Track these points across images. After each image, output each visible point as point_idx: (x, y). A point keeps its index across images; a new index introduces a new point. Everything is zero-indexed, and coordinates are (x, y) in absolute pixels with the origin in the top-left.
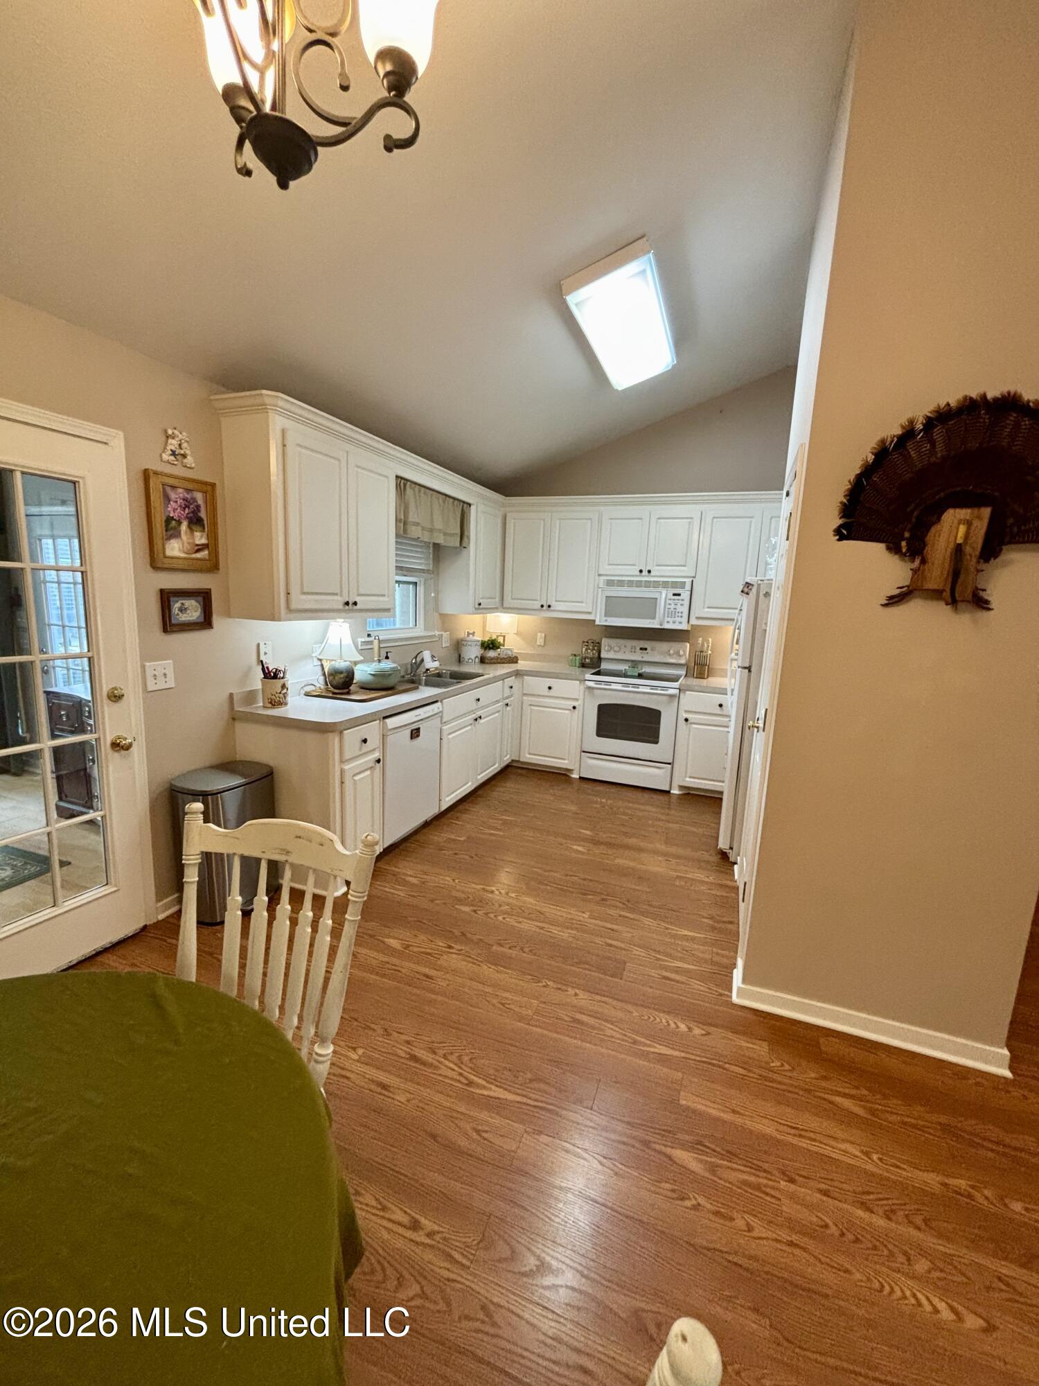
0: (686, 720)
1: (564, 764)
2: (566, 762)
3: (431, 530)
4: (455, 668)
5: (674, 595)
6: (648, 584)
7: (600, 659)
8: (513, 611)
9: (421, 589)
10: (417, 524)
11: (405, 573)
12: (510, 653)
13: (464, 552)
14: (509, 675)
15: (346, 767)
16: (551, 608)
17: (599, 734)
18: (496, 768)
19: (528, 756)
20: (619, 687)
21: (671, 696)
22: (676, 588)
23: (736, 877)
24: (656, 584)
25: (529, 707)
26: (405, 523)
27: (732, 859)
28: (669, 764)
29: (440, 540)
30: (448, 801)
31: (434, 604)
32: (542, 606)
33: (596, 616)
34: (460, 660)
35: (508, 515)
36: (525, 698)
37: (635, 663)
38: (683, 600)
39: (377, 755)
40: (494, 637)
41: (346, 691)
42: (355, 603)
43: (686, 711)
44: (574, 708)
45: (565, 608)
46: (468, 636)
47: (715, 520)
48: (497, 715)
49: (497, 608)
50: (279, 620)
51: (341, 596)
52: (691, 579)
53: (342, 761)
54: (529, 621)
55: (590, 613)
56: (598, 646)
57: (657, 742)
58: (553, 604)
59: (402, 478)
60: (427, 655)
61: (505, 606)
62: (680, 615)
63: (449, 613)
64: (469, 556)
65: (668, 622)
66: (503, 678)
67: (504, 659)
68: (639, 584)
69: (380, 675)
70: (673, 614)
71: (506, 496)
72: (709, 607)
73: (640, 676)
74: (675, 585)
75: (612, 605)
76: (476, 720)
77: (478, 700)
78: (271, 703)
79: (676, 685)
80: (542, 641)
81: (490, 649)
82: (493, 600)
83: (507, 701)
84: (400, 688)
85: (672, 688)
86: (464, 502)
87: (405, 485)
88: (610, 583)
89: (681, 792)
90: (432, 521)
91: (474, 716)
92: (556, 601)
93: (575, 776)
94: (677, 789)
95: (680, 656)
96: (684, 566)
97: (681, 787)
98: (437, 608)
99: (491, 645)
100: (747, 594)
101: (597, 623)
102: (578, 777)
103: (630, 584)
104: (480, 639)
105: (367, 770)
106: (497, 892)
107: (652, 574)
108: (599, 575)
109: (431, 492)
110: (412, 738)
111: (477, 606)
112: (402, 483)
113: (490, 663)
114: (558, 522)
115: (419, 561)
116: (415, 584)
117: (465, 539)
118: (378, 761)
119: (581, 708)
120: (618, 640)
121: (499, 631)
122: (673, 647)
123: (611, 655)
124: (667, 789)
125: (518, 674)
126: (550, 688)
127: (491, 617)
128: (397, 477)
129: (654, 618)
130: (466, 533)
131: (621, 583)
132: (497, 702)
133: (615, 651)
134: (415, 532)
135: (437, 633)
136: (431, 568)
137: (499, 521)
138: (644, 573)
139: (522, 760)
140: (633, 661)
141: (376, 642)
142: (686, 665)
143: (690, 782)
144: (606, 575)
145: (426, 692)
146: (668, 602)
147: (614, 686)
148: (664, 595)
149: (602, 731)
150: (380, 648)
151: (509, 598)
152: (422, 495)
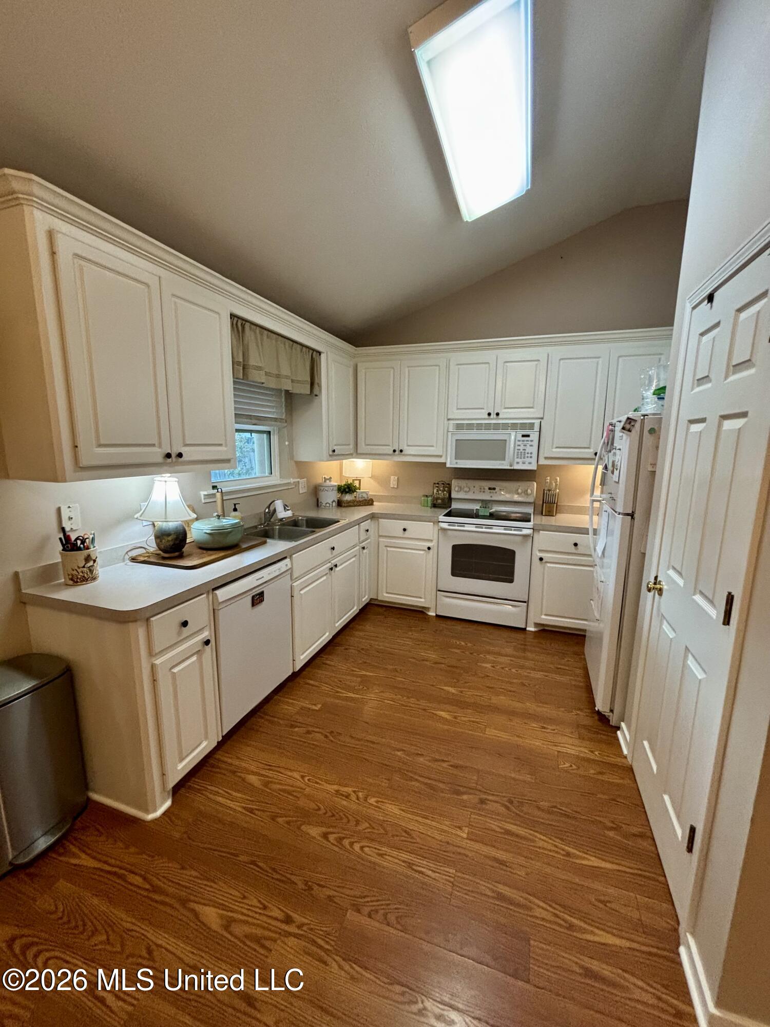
0: (541, 559)
1: (420, 602)
2: (422, 600)
3: (278, 376)
4: (312, 514)
5: (523, 436)
6: (496, 427)
7: (450, 499)
8: (368, 456)
9: (275, 439)
10: (259, 368)
11: (254, 421)
12: (365, 495)
13: (316, 400)
14: (364, 519)
15: (158, 662)
16: (403, 453)
17: (454, 573)
18: (355, 610)
19: (385, 594)
20: (473, 528)
21: (526, 536)
22: (525, 429)
23: (625, 752)
24: (505, 426)
25: (385, 548)
26: (244, 368)
27: (613, 722)
28: (525, 602)
29: (288, 386)
30: (303, 658)
31: (289, 452)
32: (394, 451)
33: (446, 458)
34: (318, 504)
35: (359, 365)
36: (381, 539)
37: (485, 503)
38: (532, 441)
39: (205, 635)
40: (350, 481)
41: (177, 554)
42: (180, 455)
43: (540, 551)
44: (429, 548)
45: (415, 453)
46: (325, 481)
47: (562, 361)
48: (354, 559)
49: (351, 454)
50: (65, 481)
51: (160, 446)
52: (539, 421)
53: (151, 654)
54: (382, 465)
55: (441, 456)
56: (448, 487)
57: (511, 581)
58: (405, 448)
59: (239, 317)
60: (279, 505)
61: (359, 452)
62: (529, 455)
63: (303, 460)
64: (321, 403)
65: (518, 463)
66: (358, 523)
67: (360, 501)
68: (488, 427)
69: (220, 534)
70: (522, 454)
71: (357, 346)
72: (557, 447)
73: (492, 516)
74: (523, 426)
75: (461, 448)
76: (331, 569)
77: (333, 548)
78: (72, 579)
79: (530, 524)
80: (395, 483)
81: (346, 493)
82: (347, 447)
83: (363, 544)
84: (244, 546)
85: (526, 529)
86: (314, 350)
87: (243, 326)
88: (459, 427)
89: (536, 629)
90: (278, 367)
91: (329, 565)
92: (408, 446)
93: (432, 613)
94: (533, 625)
95: (527, 494)
96: (532, 408)
97: (536, 625)
98: (292, 457)
99: (347, 489)
100: (629, 431)
101: (448, 465)
102: (434, 614)
103: (479, 427)
104: (336, 484)
105: (192, 655)
106: (353, 797)
107: (500, 416)
108: (449, 420)
109: (274, 336)
110: (254, 604)
111: (331, 453)
112: (239, 324)
113: (347, 506)
114: (407, 370)
115: (270, 409)
116: (269, 433)
117: (316, 386)
118: (207, 642)
119: (436, 548)
120: (467, 481)
121: (354, 476)
122: (521, 486)
123: (461, 495)
124: (523, 627)
125: (373, 517)
126: (405, 530)
127: (346, 462)
128: (233, 316)
129: (504, 459)
130: (316, 381)
131: (470, 427)
132: (354, 547)
133: (466, 492)
134: (257, 376)
135: (292, 480)
136: (284, 417)
137: (351, 370)
138: (492, 416)
139: (379, 599)
140: (482, 501)
141: (219, 495)
142: (534, 504)
143: (545, 619)
144: (456, 419)
145: (275, 547)
146: (518, 443)
147: (467, 528)
148: (513, 437)
149: (457, 570)
150: (223, 500)
151: (363, 444)
152: (265, 337)
